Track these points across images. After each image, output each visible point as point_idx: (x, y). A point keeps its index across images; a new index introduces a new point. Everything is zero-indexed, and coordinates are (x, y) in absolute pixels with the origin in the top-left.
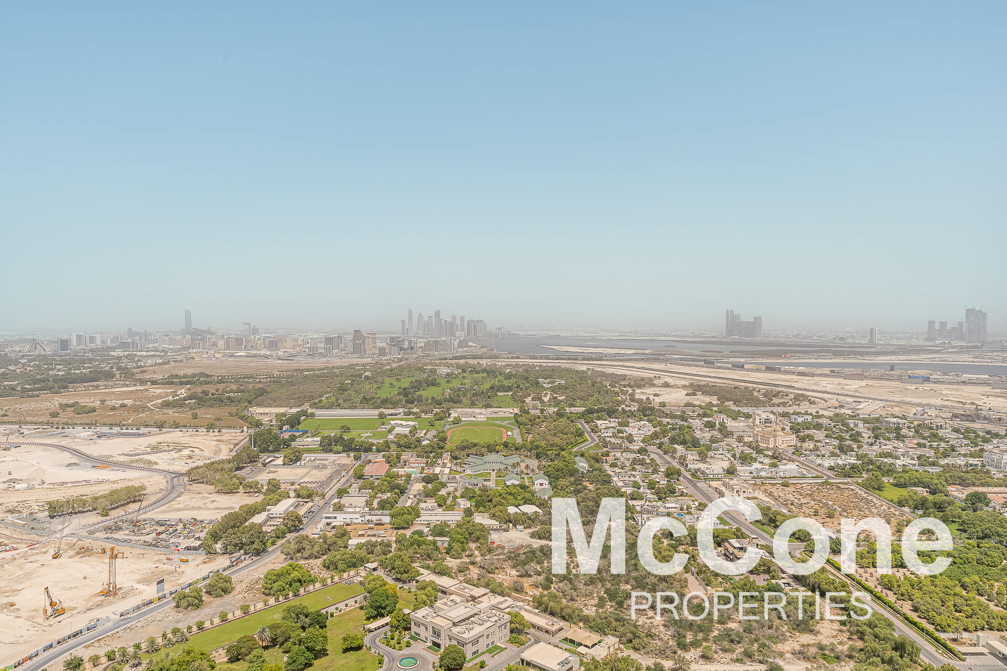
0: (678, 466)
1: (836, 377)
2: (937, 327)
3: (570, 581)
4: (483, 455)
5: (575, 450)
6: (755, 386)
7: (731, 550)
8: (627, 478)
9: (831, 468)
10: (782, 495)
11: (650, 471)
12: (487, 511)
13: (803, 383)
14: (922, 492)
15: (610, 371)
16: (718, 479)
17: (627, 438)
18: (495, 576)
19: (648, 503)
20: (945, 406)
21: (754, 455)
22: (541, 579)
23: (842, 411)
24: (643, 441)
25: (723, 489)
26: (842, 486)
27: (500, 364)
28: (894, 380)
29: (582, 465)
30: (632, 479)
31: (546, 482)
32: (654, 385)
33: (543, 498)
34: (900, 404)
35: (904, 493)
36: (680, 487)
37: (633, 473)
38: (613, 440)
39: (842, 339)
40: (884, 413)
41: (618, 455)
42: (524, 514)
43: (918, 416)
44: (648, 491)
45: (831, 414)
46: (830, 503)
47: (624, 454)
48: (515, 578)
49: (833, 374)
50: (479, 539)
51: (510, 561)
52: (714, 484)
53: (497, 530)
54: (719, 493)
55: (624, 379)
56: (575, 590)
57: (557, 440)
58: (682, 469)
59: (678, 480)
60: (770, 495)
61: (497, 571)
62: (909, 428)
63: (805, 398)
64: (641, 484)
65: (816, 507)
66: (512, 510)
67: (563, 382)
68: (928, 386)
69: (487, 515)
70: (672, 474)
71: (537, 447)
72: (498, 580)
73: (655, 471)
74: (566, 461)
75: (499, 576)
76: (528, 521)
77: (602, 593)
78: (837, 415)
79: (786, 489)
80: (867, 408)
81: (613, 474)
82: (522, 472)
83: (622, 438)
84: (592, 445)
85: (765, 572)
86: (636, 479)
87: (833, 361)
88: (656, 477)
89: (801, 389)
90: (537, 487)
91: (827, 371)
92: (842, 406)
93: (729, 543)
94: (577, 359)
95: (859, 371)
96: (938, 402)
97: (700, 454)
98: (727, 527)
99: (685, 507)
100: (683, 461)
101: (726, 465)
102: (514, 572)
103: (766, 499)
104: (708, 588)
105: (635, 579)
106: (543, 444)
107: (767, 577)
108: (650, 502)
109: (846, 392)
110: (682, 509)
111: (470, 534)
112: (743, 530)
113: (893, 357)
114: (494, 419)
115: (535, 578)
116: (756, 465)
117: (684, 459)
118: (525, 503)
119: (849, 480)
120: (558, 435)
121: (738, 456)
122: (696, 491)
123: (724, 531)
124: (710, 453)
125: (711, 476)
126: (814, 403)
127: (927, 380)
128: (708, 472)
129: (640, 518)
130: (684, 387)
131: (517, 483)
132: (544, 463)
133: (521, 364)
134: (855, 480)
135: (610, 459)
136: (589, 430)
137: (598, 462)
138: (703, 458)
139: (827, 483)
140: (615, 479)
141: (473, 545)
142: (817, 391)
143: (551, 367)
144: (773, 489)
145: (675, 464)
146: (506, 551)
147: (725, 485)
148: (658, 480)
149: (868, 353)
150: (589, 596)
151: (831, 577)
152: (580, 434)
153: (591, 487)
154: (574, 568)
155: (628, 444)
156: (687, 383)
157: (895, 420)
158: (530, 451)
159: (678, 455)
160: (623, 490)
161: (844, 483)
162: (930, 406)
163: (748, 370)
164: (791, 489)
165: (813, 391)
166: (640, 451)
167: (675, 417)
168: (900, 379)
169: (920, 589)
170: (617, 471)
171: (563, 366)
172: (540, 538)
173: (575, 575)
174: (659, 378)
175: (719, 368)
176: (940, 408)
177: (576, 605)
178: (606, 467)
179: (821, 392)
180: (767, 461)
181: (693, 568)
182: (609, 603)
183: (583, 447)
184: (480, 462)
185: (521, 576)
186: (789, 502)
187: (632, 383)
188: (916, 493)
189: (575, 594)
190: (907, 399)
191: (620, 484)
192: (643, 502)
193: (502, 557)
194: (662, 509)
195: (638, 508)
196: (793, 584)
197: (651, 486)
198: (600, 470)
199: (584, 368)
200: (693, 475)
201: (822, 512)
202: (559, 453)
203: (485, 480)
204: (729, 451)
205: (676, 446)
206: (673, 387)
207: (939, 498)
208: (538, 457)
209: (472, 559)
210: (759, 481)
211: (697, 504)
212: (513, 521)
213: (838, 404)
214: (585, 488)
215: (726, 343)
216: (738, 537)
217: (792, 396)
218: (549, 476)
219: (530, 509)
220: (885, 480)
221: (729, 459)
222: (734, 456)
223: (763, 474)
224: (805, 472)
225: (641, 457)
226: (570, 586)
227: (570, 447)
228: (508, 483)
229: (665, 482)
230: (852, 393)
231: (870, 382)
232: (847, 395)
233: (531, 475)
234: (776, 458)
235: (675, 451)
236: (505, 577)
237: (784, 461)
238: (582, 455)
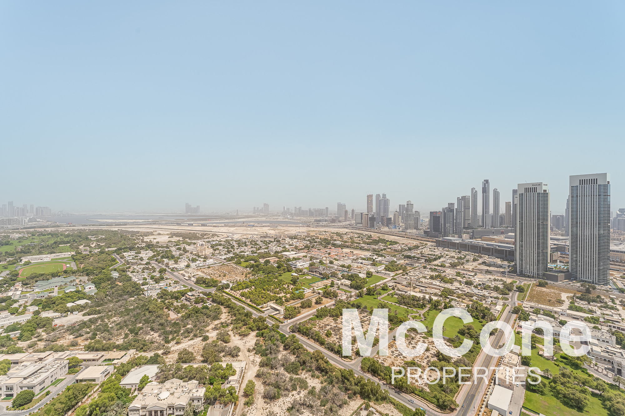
0: (165, 268)
1: (226, 227)
2: (256, 209)
3: (108, 331)
4: (48, 280)
5: (111, 268)
6: (197, 232)
7: (188, 297)
8: (140, 277)
9: (225, 259)
10: (208, 272)
11: (152, 272)
12: (51, 309)
13: (215, 230)
14: (252, 262)
15: (131, 230)
16: (183, 270)
17: (140, 259)
18: (57, 343)
19: (150, 286)
20: (258, 234)
21: (197, 258)
22: (89, 335)
23: (228, 238)
24: (148, 259)
25: (185, 273)
26: (228, 265)
27: (61, 230)
28: (244, 227)
29: (115, 275)
30: (143, 276)
31: (93, 287)
32: (154, 235)
33: (91, 294)
34: (246, 234)
35: (247, 263)
36: (166, 276)
37: (143, 274)
38: (132, 261)
39: (228, 213)
40: (241, 238)
41: (135, 267)
42: (78, 305)
43: (251, 238)
44: (151, 280)
45: (225, 240)
46: (225, 271)
47: (138, 266)
48: (72, 340)
49: (225, 226)
50: (45, 325)
51: (68, 332)
52: (181, 272)
53: (59, 317)
54: (183, 275)
55: (138, 233)
56: (111, 335)
57: (100, 265)
58: (167, 269)
59: (165, 273)
60: (203, 272)
61: (59, 339)
62: (249, 242)
63: (216, 235)
64: (147, 278)
65: (220, 274)
66: (69, 305)
67: (104, 236)
68: (254, 228)
69: (51, 311)
70: (162, 271)
71: (87, 270)
72: (60, 344)
73: (154, 271)
74: (105, 274)
75: (60, 342)
76: (81, 308)
77: (127, 332)
78: (226, 240)
79: (209, 269)
80: (236, 237)
81: (132, 276)
82: (77, 284)
83: (137, 259)
84: (121, 264)
85: (201, 302)
86: (144, 276)
87: (225, 221)
88: (154, 274)
89: (214, 232)
90: (87, 290)
91: (223, 225)
92: (228, 237)
93: (187, 294)
94: (112, 225)
95: (233, 224)
96: (256, 233)
97: (175, 261)
98: (187, 288)
99: (168, 284)
100: (167, 265)
101: (186, 264)
102: (71, 337)
103: (202, 274)
104: (178, 314)
105: (144, 320)
106: (91, 268)
107: (203, 303)
108: (151, 285)
109: (229, 232)
110: (167, 285)
111: (38, 325)
112: (193, 288)
113: (244, 219)
114: (56, 259)
115: (85, 336)
116: (198, 262)
117: (168, 264)
118: (79, 299)
119: (231, 262)
120: (100, 262)
121: (191, 259)
122: (173, 277)
123: (185, 290)
124: (179, 260)
125: (180, 269)
126: (219, 236)
127: (253, 226)
128: (178, 268)
129: (146, 293)
130: (168, 234)
131: (74, 290)
132: (91, 277)
133: (76, 229)
134: (232, 262)
135: (131, 270)
136: (119, 258)
137: (124, 272)
138: (176, 262)
139: (223, 264)
140: (134, 278)
141: (40, 330)
142: (220, 232)
143: (96, 230)
144: (204, 270)
145: (164, 267)
146: (65, 327)
147: (186, 272)
148: (155, 275)
149: (236, 218)
150: (119, 335)
151: (225, 297)
152: (114, 260)
153: (120, 284)
154: (110, 324)
155: (140, 262)
156: (169, 233)
157: (245, 240)
158: (82, 273)
159: (165, 263)
160: (138, 282)
161: (229, 264)
162: (254, 234)
163: (194, 226)
164: (211, 269)
165: (219, 232)
166: (146, 264)
167: (164, 247)
168: (246, 226)
169: (252, 294)
170: (135, 274)
171: (104, 229)
172: (89, 315)
173: (111, 328)
174: (156, 231)
175: (183, 226)
176: (257, 235)
177: (111, 341)
178: (129, 273)
179: (221, 232)
180: (202, 260)
181: (172, 308)
182: (131, 335)
183: (116, 266)
184: (47, 283)
185: (76, 337)
186: (210, 274)
187: (142, 234)
188: (251, 263)
189: (111, 336)
190: (248, 233)
191: (136, 280)
192: (148, 286)
193: (63, 331)
194: (157, 287)
195: (146, 289)
196: (212, 303)
197: (152, 278)
198: (126, 275)
199: (116, 229)
200: (172, 270)
201: (222, 275)
202: (101, 272)
203: (50, 293)
204: (187, 258)
205: (164, 259)
206: (162, 235)
207: (257, 263)
208: (88, 275)
209: (39, 338)
210: (199, 268)
211: (173, 281)
212: (72, 311)
213: (227, 236)
214: (117, 285)
215: (186, 216)
216: (191, 291)
217: (211, 235)
218: (95, 283)
219: (82, 302)
220: (242, 260)
221: (187, 261)
222: (189, 260)
223: (201, 265)
224: (216, 262)
225: (147, 266)
226: (108, 334)
227: (108, 267)
228: (67, 292)
229: (159, 275)
230: (231, 232)
231: (237, 228)
232: (230, 233)
233: (83, 285)
234: (206, 258)
235: (163, 261)
236: (65, 341)
237: (209, 259)
238: (115, 270)
